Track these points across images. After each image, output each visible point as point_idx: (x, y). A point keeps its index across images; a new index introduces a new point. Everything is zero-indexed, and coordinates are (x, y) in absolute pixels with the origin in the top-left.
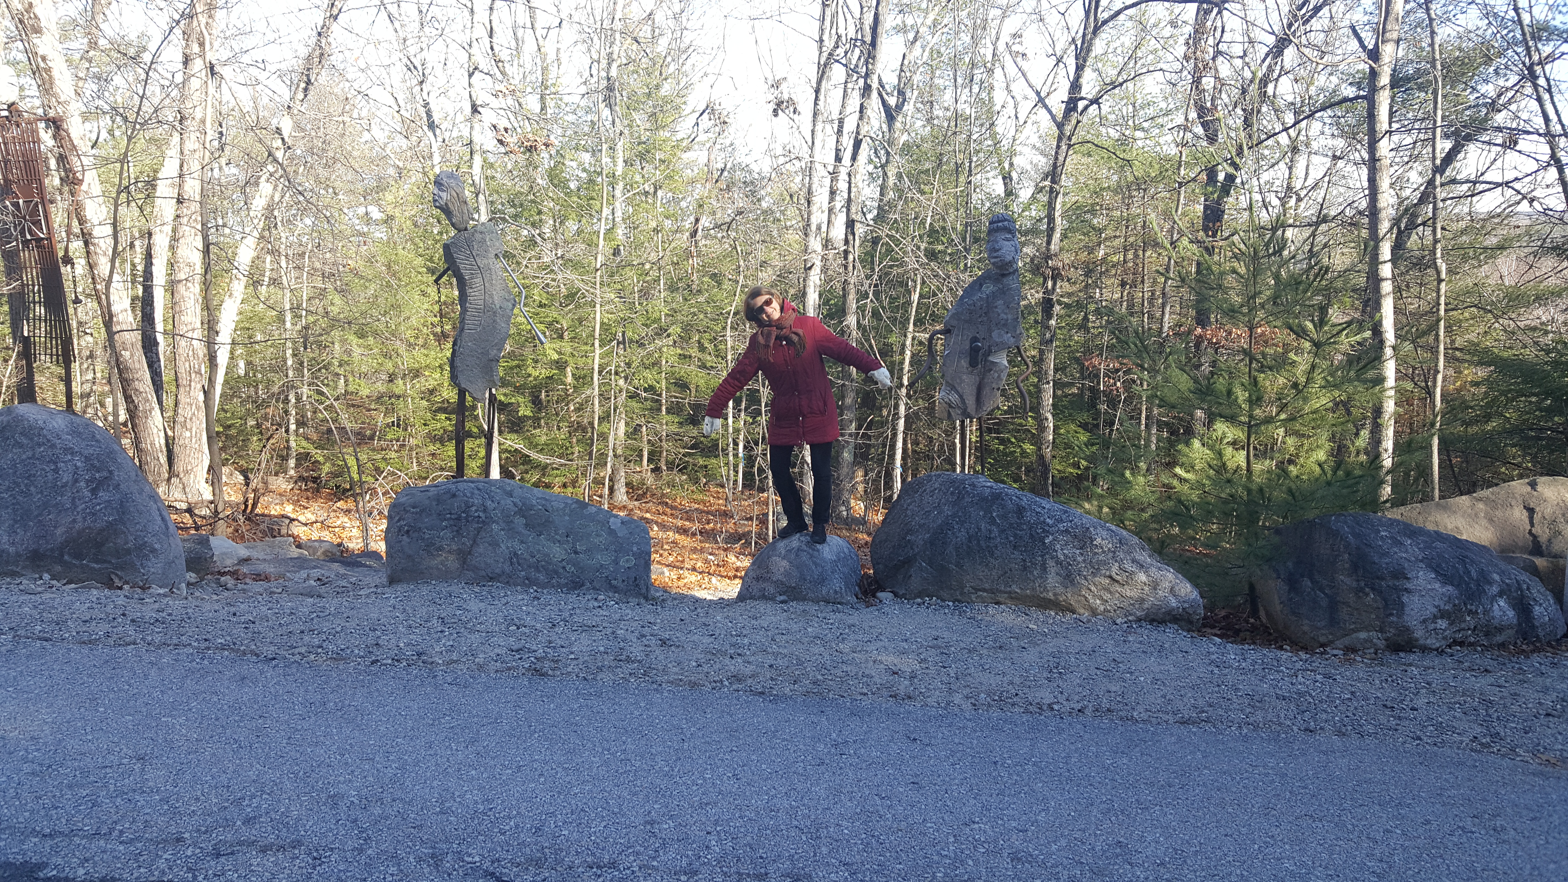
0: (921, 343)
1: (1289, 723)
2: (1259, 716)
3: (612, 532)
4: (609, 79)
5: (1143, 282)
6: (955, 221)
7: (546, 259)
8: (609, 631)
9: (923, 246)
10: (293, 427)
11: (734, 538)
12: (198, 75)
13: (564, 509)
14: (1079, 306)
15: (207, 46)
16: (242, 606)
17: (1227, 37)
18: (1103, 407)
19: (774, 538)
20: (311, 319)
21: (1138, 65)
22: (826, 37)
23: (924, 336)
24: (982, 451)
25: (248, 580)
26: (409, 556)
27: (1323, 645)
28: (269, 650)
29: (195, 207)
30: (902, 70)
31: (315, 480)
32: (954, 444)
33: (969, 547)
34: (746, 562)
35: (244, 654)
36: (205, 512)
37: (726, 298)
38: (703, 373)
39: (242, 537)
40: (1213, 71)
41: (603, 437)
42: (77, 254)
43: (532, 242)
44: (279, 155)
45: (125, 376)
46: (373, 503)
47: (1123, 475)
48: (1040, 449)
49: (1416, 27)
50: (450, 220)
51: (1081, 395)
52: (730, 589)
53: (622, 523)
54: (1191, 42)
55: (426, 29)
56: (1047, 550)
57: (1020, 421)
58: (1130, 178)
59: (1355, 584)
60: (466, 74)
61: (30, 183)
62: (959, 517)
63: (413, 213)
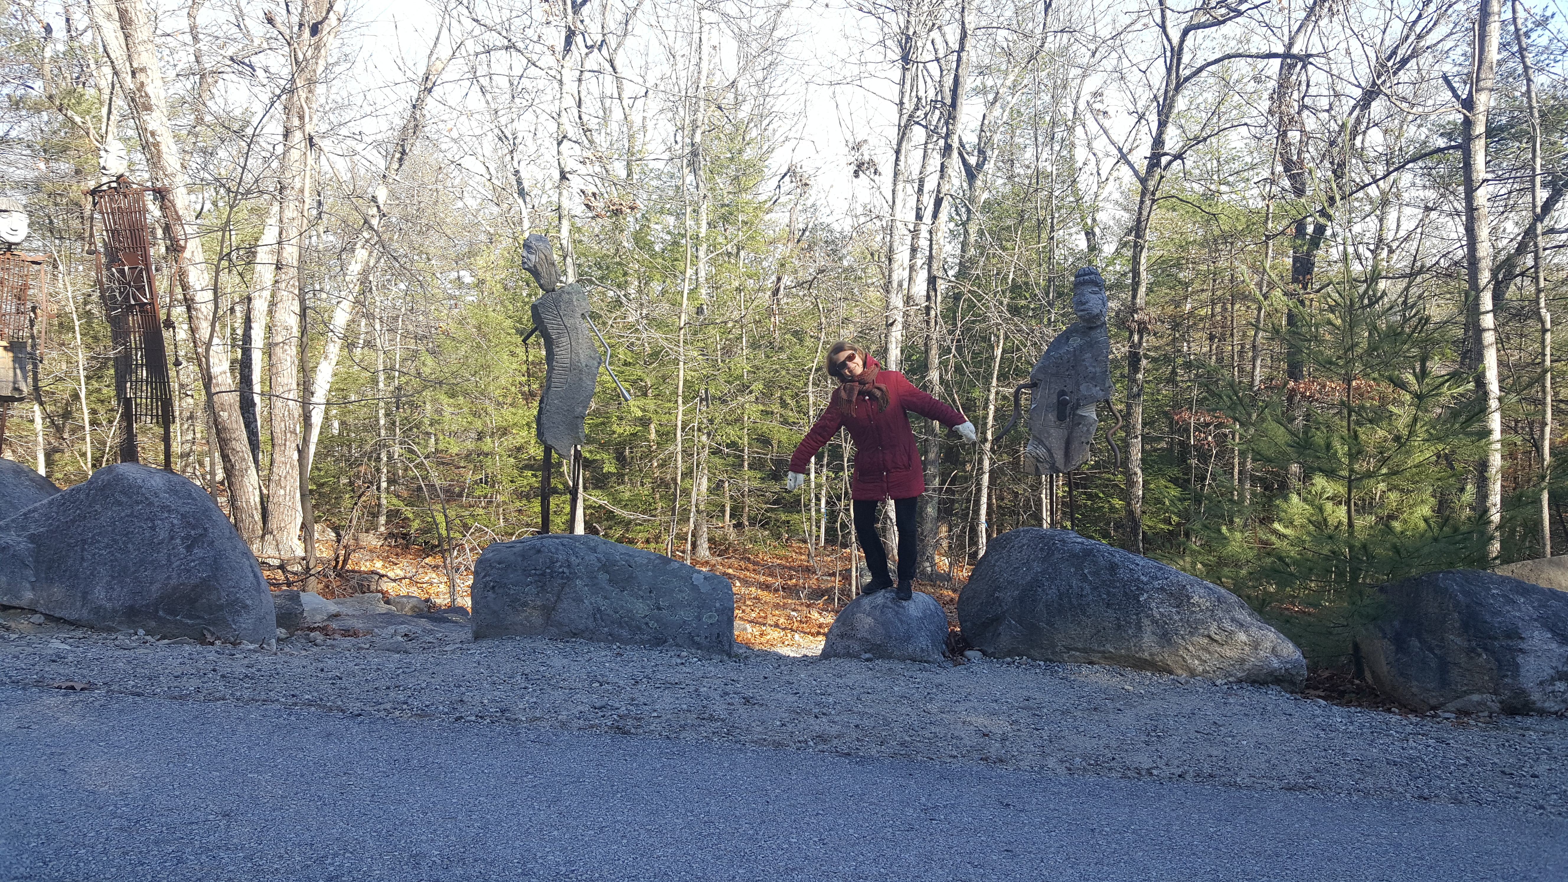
0: (1005, 398)
1: (1401, 789)
2: (1369, 782)
3: (695, 588)
4: (693, 145)
5: (1232, 335)
6: (1037, 276)
7: (631, 320)
8: (692, 688)
9: (1006, 301)
10: (384, 485)
11: (817, 594)
12: (297, 146)
13: (647, 565)
14: (1167, 359)
15: (307, 119)
16: (330, 662)
17: (1313, 91)
18: (1194, 462)
19: (857, 594)
20: (403, 379)
21: (1223, 119)
22: (906, 100)
23: (1009, 391)
24: (1070, 507)
25: (337, 636)
26: (495, 612)
27: (1434, 708)
28: (355, 707)
29: (293, 272)
30: (982, 130)
31: (405, 536)
32: (1040, 499)
33: (1060, 605)
34: (829, 619)
35: (331, 710)
36: (297, 568)
37: (808, 355)
38: (785, 429)
39: (333, 593)
40: (1298, 125)
41: (686, 493)
42: (181, 319)
43: (618, 303)
44: (375, 222)
45: (223, 435)
46: (460, 559)
47: (1219, 531)
48: (1129, 504)
49: (1507, 77)
50: (538, 281)
51: (1170, 450)
52: (813, 646)
53: (705, 578)
54: (1275, 96)
55: (517, 100)
56: (1142, 608)
57: (1107, 476)
58: (1216, 232)
59: (1466, 644)
60: (555, 143)
61: (135, 250)
62: (1049, 574)
63: (503, 276)
